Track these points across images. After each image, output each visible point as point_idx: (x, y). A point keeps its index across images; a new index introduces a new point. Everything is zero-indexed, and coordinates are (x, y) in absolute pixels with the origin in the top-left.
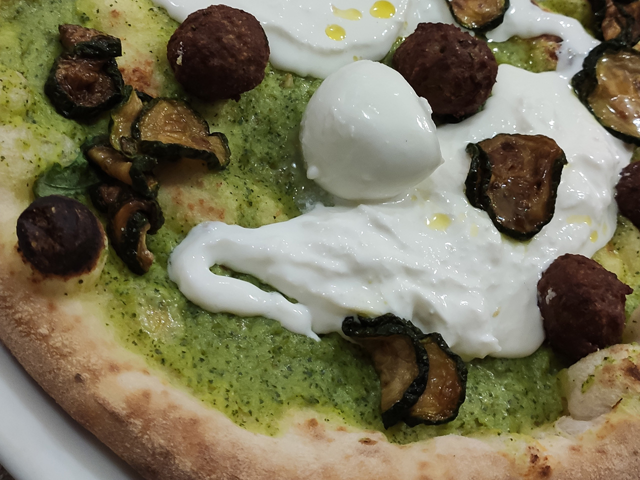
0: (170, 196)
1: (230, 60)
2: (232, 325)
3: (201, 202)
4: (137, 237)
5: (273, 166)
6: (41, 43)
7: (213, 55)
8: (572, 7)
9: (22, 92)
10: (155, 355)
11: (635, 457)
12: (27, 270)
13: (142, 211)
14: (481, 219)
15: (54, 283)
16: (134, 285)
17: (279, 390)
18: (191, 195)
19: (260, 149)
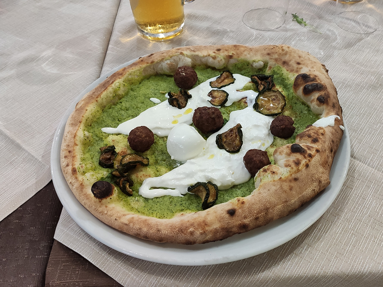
0: (135, 176)
1: (140, 138)
2: (158, 200)
3: (143, 175)
4: (125, 187)
5: (165, 161)
6: (97, 154)
7: (135, 139)
8: (249, 87)
9: (90, 165)
10: (136, 211)
11: (269, 191)
12: (97, 200)
13: (125, 180)
14: (223, 151)
15: (104, 201)
16: (129, 198)
17: (173, 210)
18: (140, 174)
19: (160, 158)
